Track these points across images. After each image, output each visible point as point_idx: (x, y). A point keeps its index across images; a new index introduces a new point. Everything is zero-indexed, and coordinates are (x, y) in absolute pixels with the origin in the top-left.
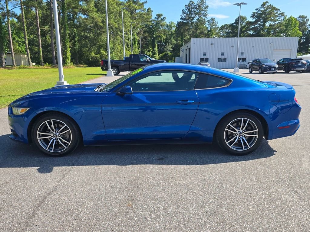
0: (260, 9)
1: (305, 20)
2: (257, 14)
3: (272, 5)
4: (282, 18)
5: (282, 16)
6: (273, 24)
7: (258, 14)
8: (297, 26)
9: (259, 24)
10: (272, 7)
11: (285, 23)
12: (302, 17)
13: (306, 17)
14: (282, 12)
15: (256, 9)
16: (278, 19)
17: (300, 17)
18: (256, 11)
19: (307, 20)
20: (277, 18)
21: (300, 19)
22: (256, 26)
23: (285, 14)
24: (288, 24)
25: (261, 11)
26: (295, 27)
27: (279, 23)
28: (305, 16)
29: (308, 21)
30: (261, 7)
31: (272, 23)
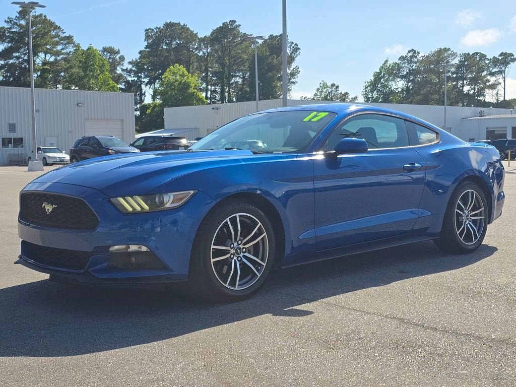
0: (15, 21)
1: (118, 57)
2: (9, 32)
3: (45, 16)
4: (71, 49)
5: (69, 43)
6: (52, 59)
7: (12, 33)
8: (107, 70)
9: (18, 58)
10: (46, 19)
11: (80, 62)
12: (110, 51)
13: (118, 52)
14: (67, 35)
15: (7, 20)
16: (63, 49)
17: (105, 50)
18: (6, 26)
19: (120, 58)
20: (59, 48)
21: (105, 53)
22: (11, 61)
23: (76, 40)
24: (86, 62)
25: (20, 26)
26: (102, 72)
27: (64, 59)
28: (116, 48)
29: (122, 61)
30: (19, 18)
31: (47, 58)
